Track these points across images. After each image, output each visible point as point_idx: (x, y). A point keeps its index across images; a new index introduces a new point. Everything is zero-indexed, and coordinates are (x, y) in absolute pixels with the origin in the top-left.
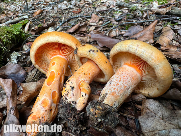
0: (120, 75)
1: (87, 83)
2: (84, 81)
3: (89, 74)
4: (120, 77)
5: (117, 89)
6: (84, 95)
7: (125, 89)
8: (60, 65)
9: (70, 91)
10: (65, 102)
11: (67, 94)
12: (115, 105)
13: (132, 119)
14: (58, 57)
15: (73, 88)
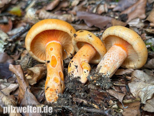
0: (110, 53)
1: (87, 63)
2: (84, 61)
3: (88, 55)
4: (110, 54)
5: (109, 63)
6: (86, 72)
7: (114, 62)
8: (58, 50)
9: (75, 69)
10: (72, 78)
11: (73, 71)
12: (107, 73)
13: (123, 86)
14: (54, 43)
15: (77, 67)
